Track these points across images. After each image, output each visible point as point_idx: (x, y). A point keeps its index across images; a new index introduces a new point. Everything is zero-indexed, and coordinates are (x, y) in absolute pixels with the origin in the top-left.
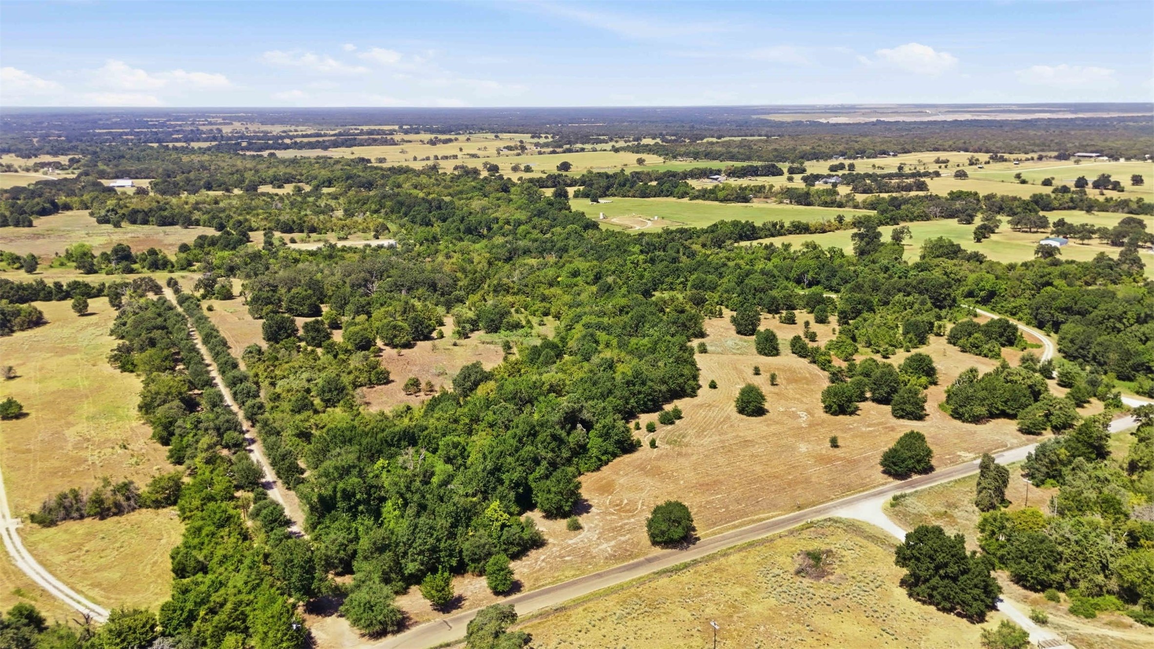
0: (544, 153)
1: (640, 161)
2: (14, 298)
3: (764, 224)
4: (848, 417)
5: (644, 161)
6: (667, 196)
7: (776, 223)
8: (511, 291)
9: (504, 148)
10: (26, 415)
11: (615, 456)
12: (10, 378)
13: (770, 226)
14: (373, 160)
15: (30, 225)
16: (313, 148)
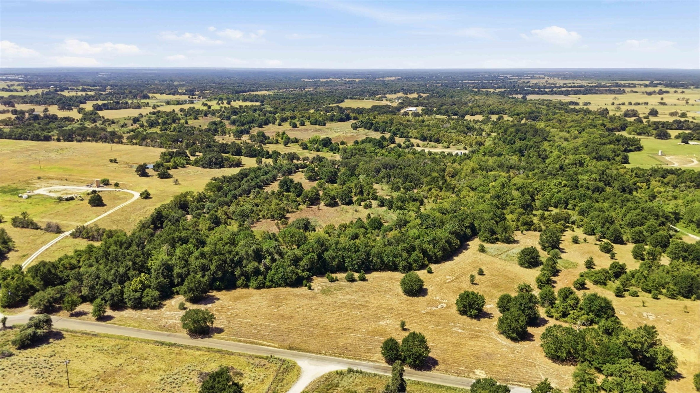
2: (249, 154)
10: (149, 198)
11: (280, 286)
12: (176, 184)
14: (581, 104)
15: (324, 125)
16: (560, 94)
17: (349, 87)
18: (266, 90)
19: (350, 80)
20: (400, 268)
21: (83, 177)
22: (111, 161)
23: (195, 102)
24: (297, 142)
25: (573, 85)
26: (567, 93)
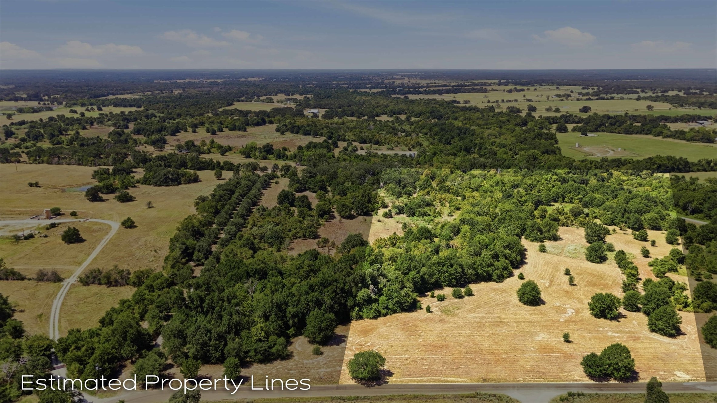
0: (582, 99)
1: (649, 108)
2: (197, 167)
3: (699, 161)
4: (608, 321)
5: (653, 107)
6: (647, 134)
7: (711, 161)
8: (451, 191)
9: (555, 96)
10: (136, 227)
12: (150, 207)
13: (704, 163)
14: (462, 102)
15: (245, 130)
16: (434, 94)
17: (221, 89)
18: (128, 94)
19: (212, 80)
20: (495, 277)
21: (16, 207)
22: (31, 185)
23: (54, 109)
24: (231, 150)
25: (435, 85)
26: (440, 93)
